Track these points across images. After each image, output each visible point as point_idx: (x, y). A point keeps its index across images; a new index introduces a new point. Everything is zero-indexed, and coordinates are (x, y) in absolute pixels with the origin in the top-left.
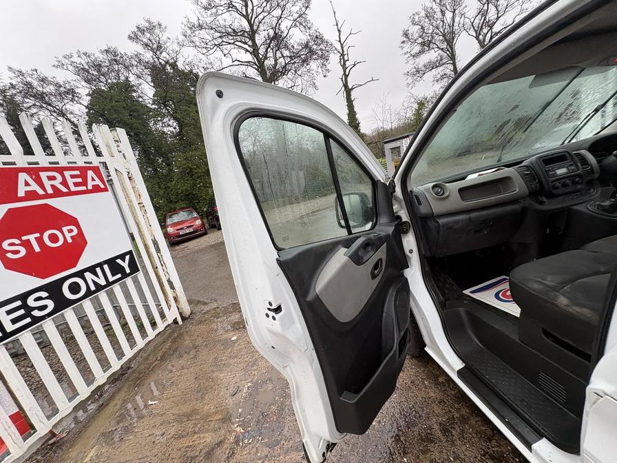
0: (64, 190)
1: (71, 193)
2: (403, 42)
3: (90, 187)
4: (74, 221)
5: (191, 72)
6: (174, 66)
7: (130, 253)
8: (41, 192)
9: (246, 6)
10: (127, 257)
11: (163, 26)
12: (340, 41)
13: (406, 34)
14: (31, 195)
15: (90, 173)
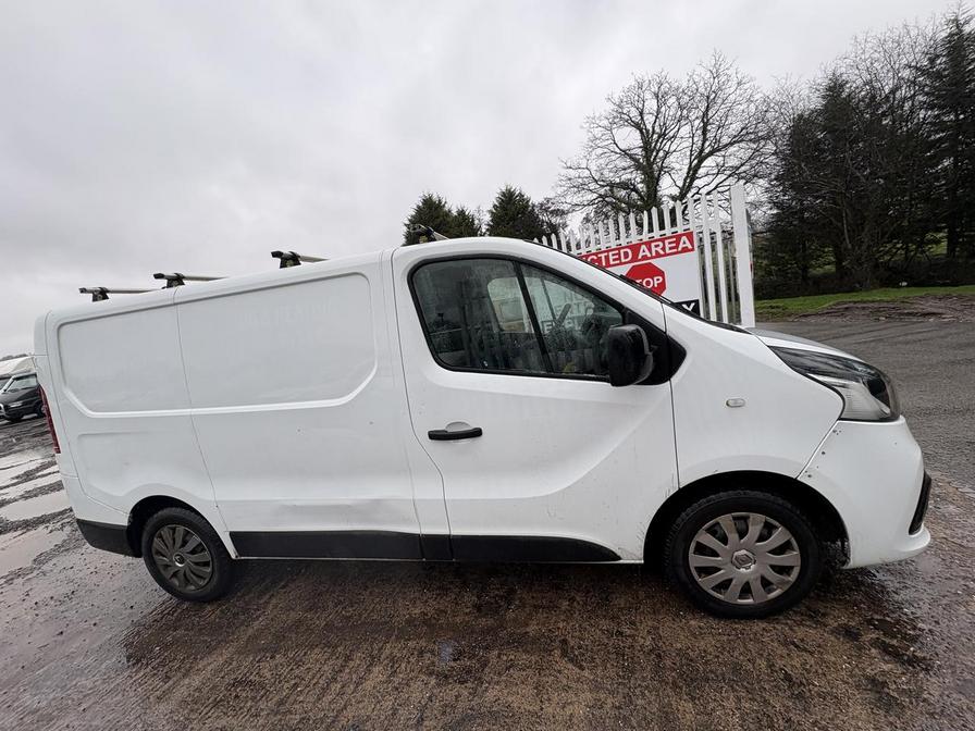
0: (662, 252)
1: (666, 255)
3: (680, 249)
4: (661, 273)
7: (697, 302)
8: (649, 255)
10: (693, 305)
14: (645, 258)
15: (684, 238)
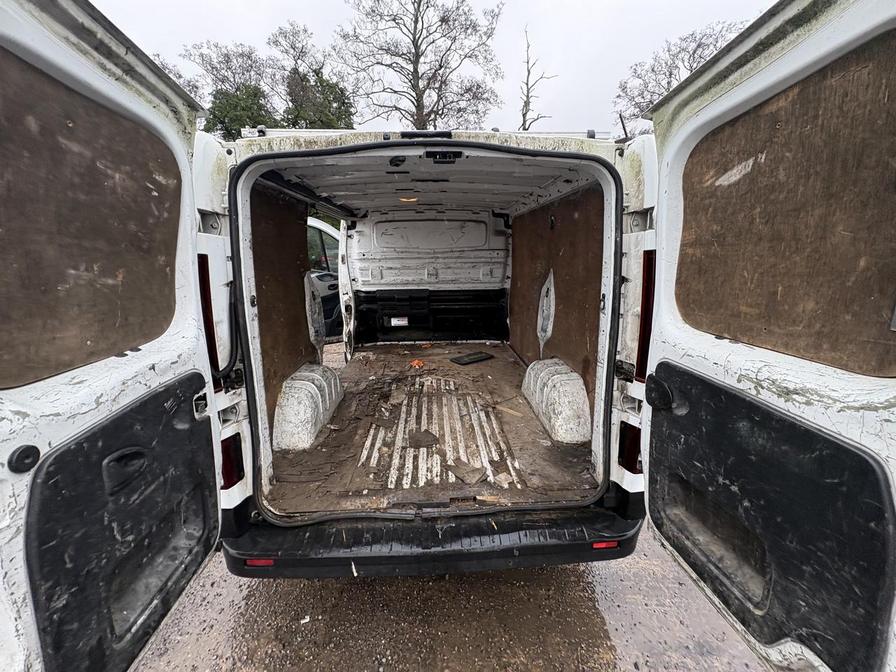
2: (619, 96)
5: (337, 84)
6: (318, 72)
9: (416, 22)
11: (309, 32)
12: (527, 84)
13: (624, 88)
